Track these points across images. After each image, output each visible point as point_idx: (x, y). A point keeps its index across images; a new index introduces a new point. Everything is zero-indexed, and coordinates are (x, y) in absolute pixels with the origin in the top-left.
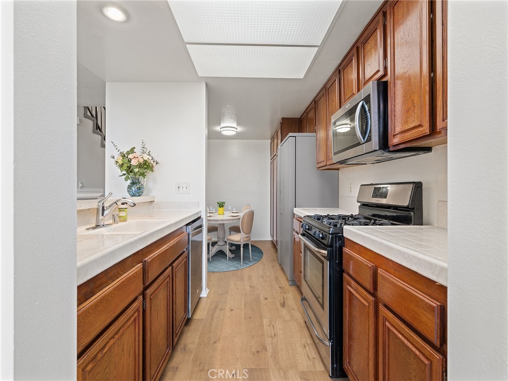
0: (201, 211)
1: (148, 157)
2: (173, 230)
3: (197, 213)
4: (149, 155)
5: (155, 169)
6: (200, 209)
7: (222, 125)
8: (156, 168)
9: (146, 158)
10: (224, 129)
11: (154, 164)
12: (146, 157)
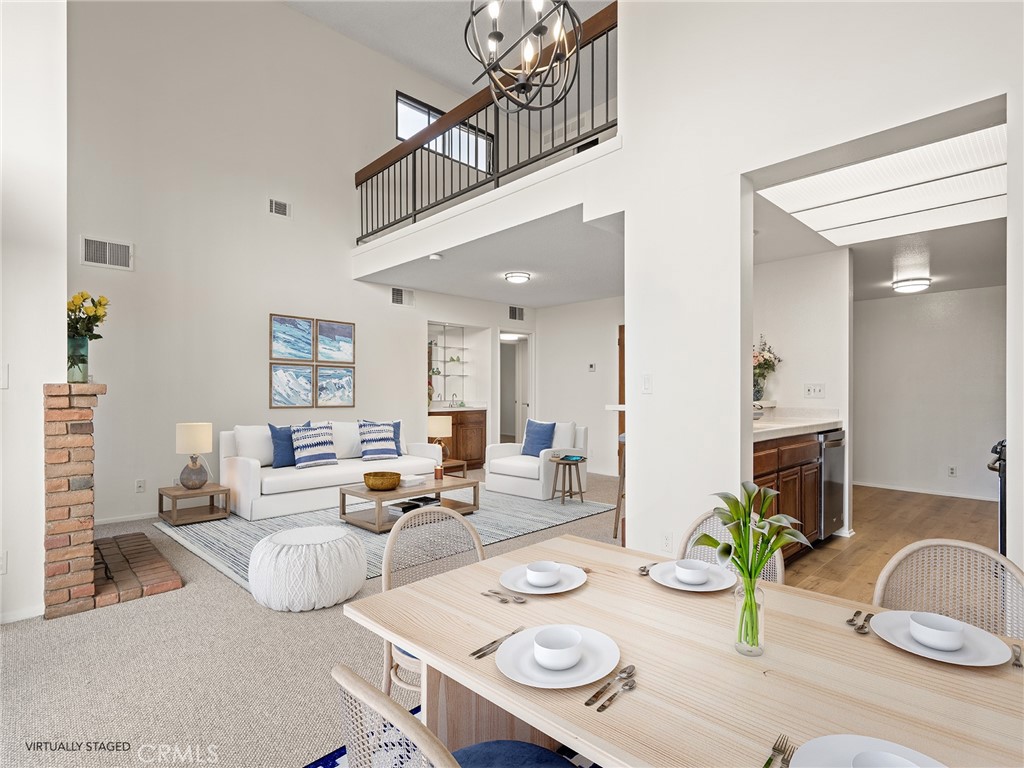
0: (841, 422)
1: (768, 354)
2: (802, 433)
3: (836, 423)
4: (769, 351)
5: (776, 368)
6: (840, 419)
7: (895, 279)
8: (778, 366)
9: (766, 357)
10: (900, 284)
11: (776, 362)
12: (767, 355)
